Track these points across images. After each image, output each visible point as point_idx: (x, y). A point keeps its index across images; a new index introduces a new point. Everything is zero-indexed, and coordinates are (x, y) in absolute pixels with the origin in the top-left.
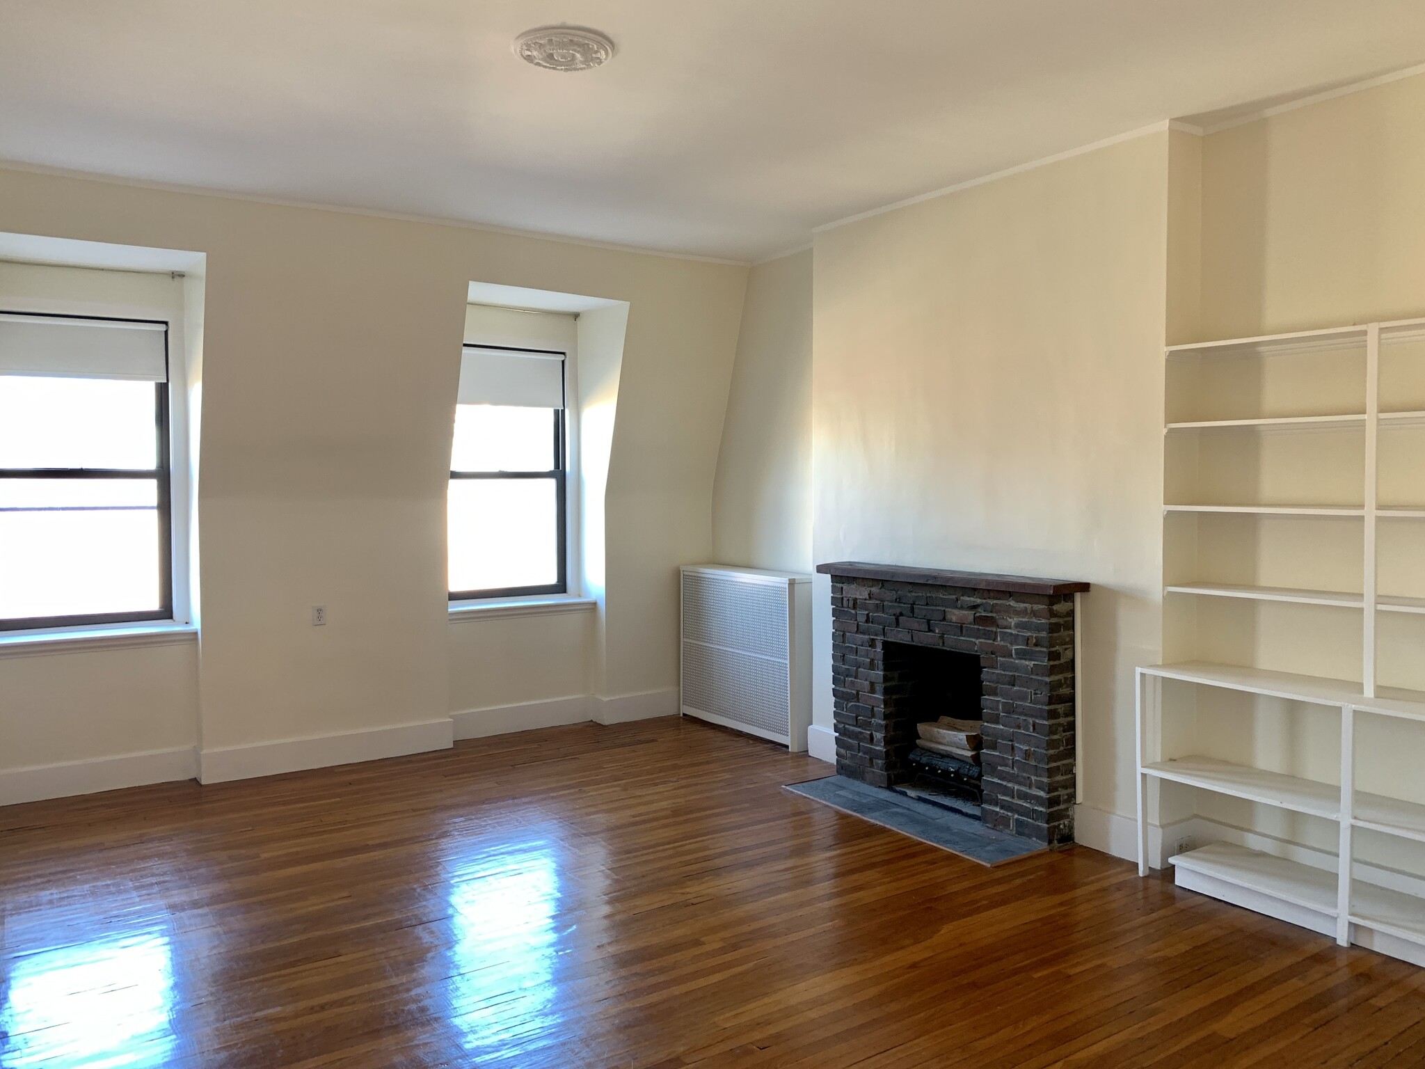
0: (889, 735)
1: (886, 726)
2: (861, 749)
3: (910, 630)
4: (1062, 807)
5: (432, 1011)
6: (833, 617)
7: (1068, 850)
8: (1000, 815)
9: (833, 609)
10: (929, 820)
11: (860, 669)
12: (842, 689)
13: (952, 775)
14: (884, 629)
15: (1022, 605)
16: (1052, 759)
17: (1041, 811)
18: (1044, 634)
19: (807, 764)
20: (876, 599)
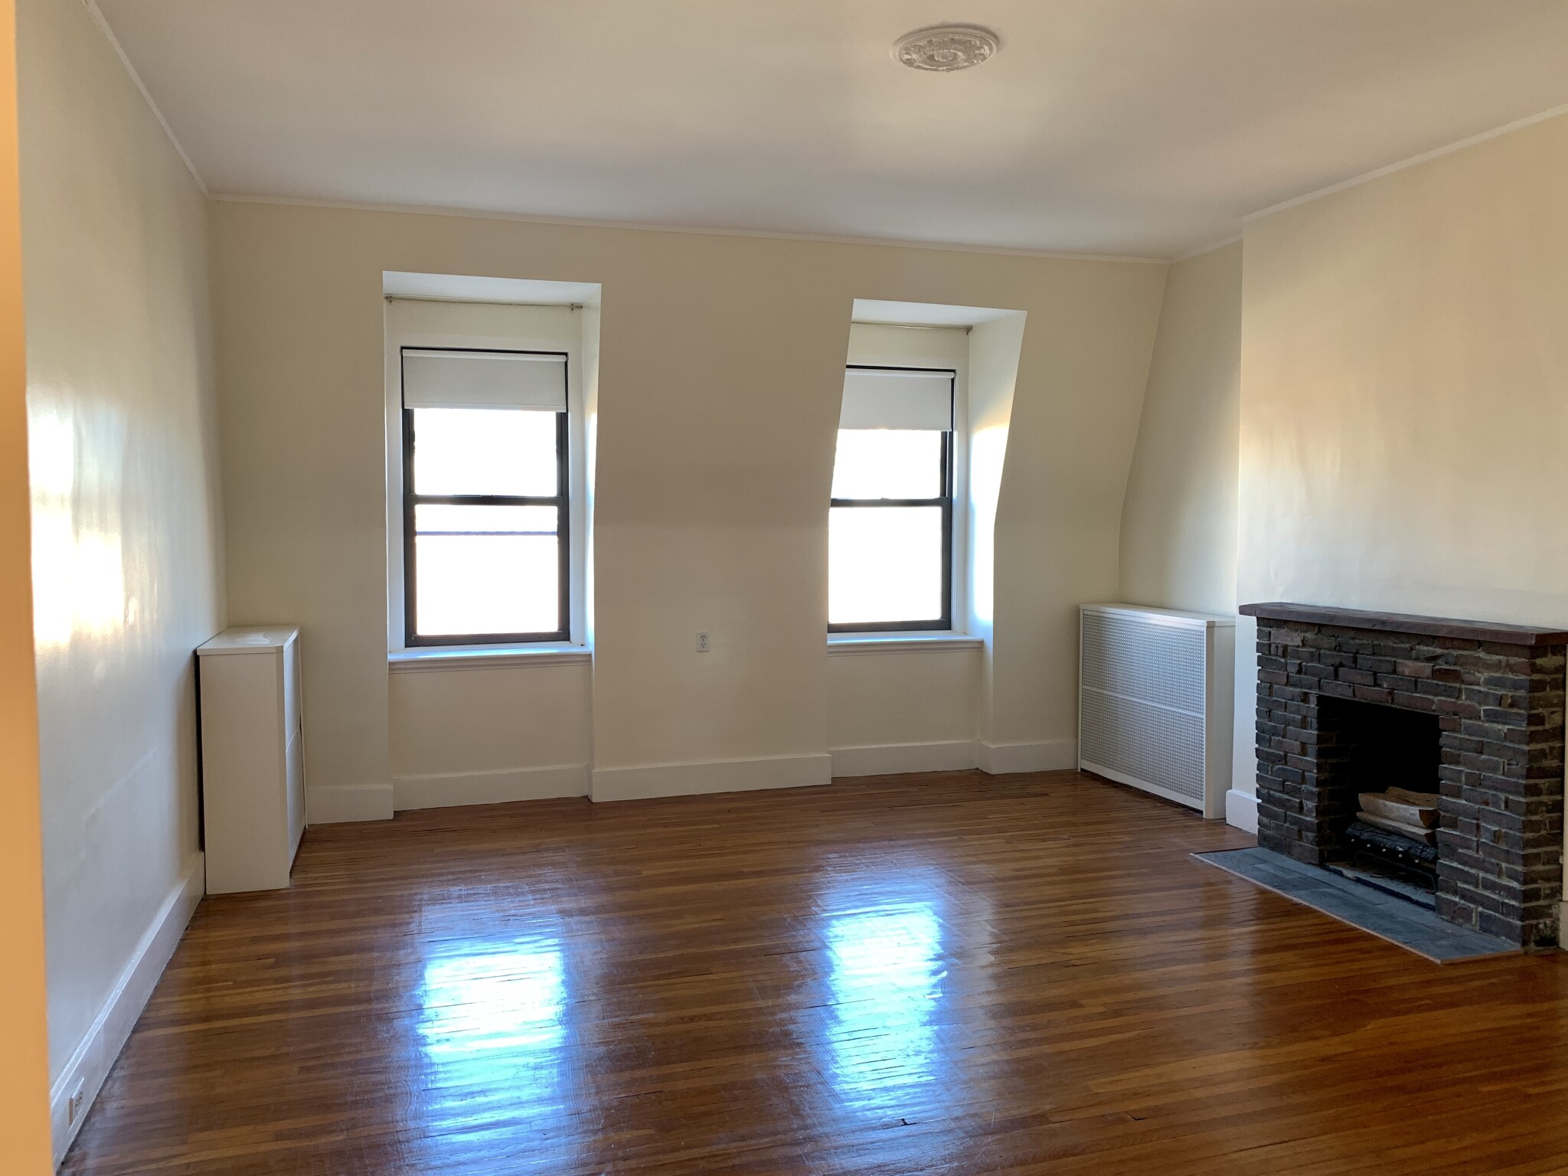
0: (1322, 804)
1: (1319, 794)
2: (1289, 819)
3: (1352, 684)
4: (1542, 902)
5: (795, 1036)
6: (1258, 665)
7: (1550, 955)
8: (1459, 905)
9: (1258, 656)
10: (1368, 905)
11: (1289, 727)
12: (1266, 749)
13: (1400, 856)
14: (1319, 682)
15: (1495, 658)
16: (1528, 843)
17: (1513, 905)
18: (1522, 693)
19: (1225, 833)
20: (1311, 647)
